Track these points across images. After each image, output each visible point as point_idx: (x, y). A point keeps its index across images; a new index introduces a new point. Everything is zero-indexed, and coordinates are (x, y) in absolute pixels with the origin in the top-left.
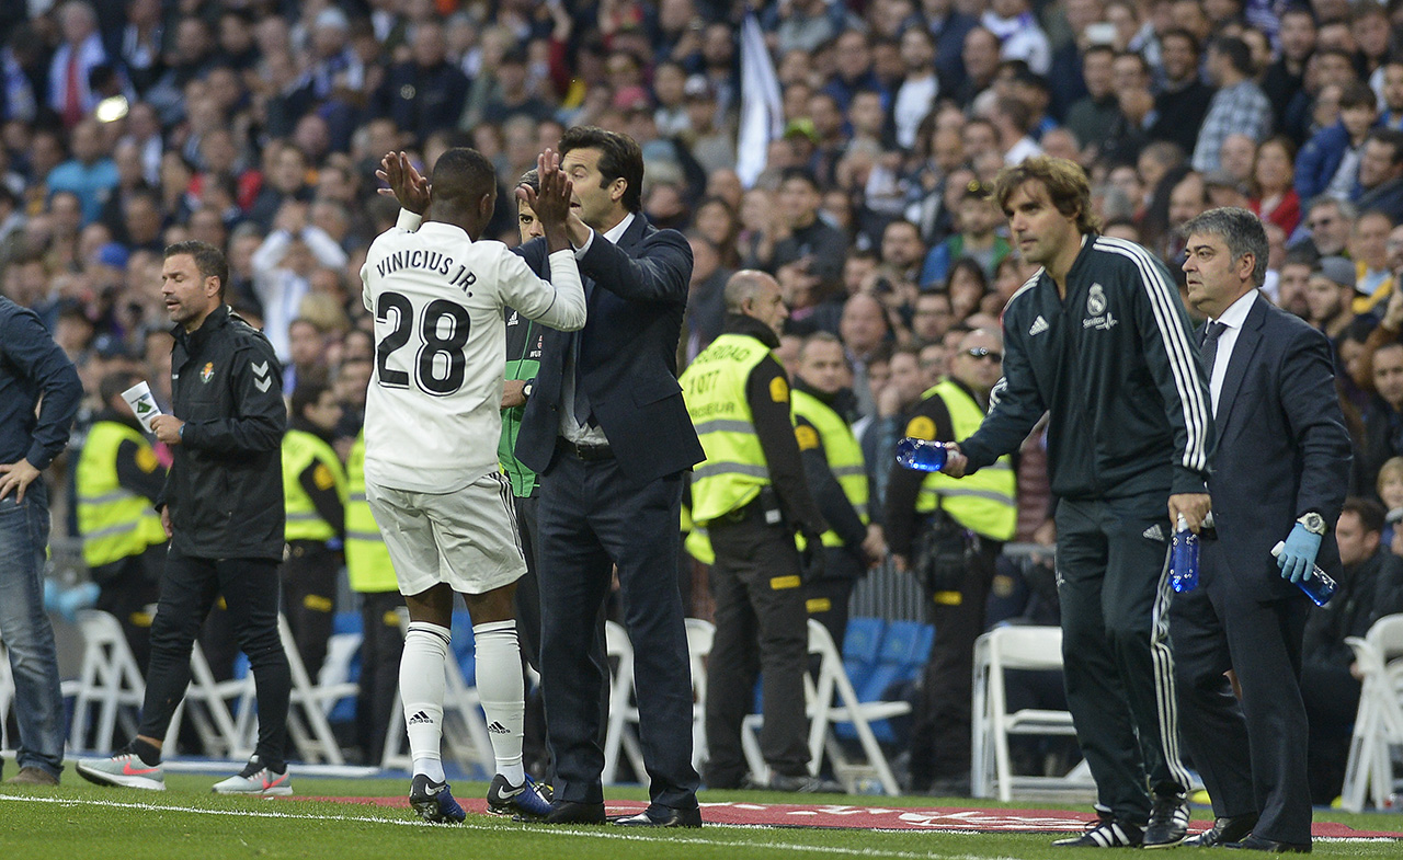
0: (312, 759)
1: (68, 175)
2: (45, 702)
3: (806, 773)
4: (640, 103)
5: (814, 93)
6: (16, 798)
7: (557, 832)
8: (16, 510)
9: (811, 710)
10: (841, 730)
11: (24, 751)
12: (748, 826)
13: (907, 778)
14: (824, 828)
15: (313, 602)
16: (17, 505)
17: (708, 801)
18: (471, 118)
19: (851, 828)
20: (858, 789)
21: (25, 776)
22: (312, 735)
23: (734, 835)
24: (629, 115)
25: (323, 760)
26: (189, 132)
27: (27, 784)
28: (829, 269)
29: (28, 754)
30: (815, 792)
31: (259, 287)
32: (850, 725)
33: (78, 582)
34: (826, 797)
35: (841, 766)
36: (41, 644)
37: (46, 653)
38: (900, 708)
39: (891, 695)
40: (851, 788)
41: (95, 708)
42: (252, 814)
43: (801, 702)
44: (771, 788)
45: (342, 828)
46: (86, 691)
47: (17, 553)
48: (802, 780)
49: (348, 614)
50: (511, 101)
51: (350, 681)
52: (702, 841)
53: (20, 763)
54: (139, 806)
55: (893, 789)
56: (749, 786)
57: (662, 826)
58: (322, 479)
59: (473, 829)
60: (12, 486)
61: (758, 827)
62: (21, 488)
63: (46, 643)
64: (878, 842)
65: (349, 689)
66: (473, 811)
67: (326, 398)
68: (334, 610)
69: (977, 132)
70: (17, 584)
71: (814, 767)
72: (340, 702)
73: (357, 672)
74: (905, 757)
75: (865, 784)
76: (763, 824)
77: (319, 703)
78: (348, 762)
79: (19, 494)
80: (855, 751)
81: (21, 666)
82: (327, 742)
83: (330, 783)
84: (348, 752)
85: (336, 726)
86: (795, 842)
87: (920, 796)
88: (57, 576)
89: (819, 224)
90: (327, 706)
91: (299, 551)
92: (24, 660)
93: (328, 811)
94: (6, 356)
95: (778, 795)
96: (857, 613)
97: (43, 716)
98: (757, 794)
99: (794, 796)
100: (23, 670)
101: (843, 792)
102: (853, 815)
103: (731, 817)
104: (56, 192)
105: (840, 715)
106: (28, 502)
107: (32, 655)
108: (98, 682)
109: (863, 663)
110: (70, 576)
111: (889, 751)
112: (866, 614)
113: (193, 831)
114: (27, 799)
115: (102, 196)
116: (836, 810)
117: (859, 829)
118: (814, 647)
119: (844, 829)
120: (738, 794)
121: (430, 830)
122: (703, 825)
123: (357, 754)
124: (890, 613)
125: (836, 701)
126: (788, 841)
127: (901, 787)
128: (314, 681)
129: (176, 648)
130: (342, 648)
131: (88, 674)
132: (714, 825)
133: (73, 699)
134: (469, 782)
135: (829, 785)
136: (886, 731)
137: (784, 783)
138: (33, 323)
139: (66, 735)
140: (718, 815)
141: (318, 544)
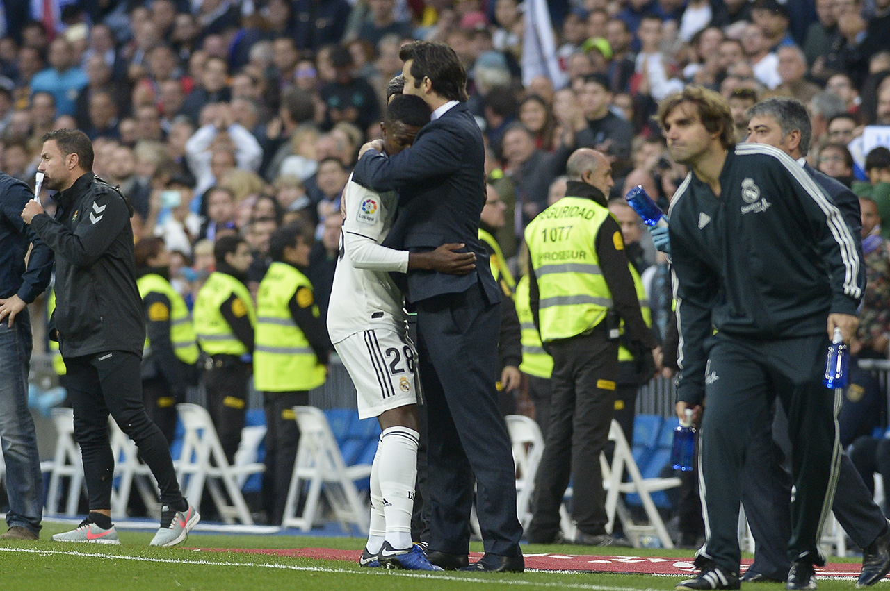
0: (229, 521)
1: (46, 80)
2: (28, 477)
3: (603, 532)
4: (480, 25)
5: (609, 19)
6: (6, 549)
7: (415, 575)
8: (8, 333)
9: (607, 484)
10: (629, 499)
11: (11, 514)
12: (559, 572)
13: (679, 535)
14: (617, 573)
15: (230, 401)
16: (9, 329)
17: (529, 553)
18: (351, 35)
19: (637, 573)
20: (641, 543)
21: (13, 533)
22: (230, 503)
23: (550, 578)
24: (472, 34)
25: (238, 521)
26: (135, 48)
27: (14, 539)
28: (622, 151)
29: (14, 517)
30: (610, 546)
31: (192, 166)
32: (636, 495)
33: (52, 387)
34: (618, 550)
35: (629, 526)
36: (24, 434)
37: (29, 440)
38: (674, 482)
39: (667, 473)
40: (637, 544)
41: (66, 481)
42: (184, 562)
43: (599, 478)
44: (577, 543)
45: (252, 572)
46: (59, 469)
47: (8, 364)
48: (600, 538)
49: (256, 411)
50: (379, 24)
51: (258, 461)
52: (524, 582)
53: (9, 523)
54: (99, 555)
55: (668, 544)
56: (560, 541)
57: (494, 572)
58: (237, 309)
59: (351, 573)
60: (5, 314)
61: (566, 572)
62: (11, 316)
63: (30, 433)
64: (656, 583)
65: (258, 468)
66: (351, 560)
67: (242, 248)
68: (246, 407)
69: (728, 48)
70: (7, 388)
71: (609, 527)
72: (251, 477)
73: (263, 454)
74: (676, 520)
75: (647, 540)
76: (570, 570)
77: (235, 478)
78: (257, 522)
79: (10, 321)
80: (640, 516)
81: (10, 450)
82: (241, 508)
83: (243, 538)
84: (256, 515)
85: (247, 495)
86: (594, 583)
87: (688, 549)
88: (37, 382)
89: (610, 116)
90: (241, 480)
91: (220, 363)
92: (13, 445)
93: (241, 560)
94: (5, 217)
95: (581, 548)
96: (641, 411)
97: (27, 488)
98: (565, 547)
99: (594, 549)
100: (11, 453)
101: (631, 547)
102: (638, 563)
103: (546, 565)
104: (37, 92)
105: (628, 488)
106: (16, 326)
107: (17, 441)
108: (68, 462)
109: (646, 449)
110: (47, 382)
111: (665, 515)
112: (648, 412)
113: (139, 574)
114: (14, 550)
115: (72, 95)
116: (625, 559)
117: (642, 574)
118: (612, 436)
119: (631, 573)
120: (552, 547)
121: (319, 574)
122: (525, 571)
123: (263, 516)
124: (667, 412)
125: (626, 477)
126: (589, 583)
127: (674, 543)
128: (231, 462)
129: (93, 439)
130: (252, 437)
131: (60, 456)
132: (534, 571)
133: (49, 474)
134: (348, 538)
135: (621, 541)
136: (663, 500)
137: (586, 539)
138: (26, 192)
139: (43, 503)
140: (537, 564)
141: (234, 358)
